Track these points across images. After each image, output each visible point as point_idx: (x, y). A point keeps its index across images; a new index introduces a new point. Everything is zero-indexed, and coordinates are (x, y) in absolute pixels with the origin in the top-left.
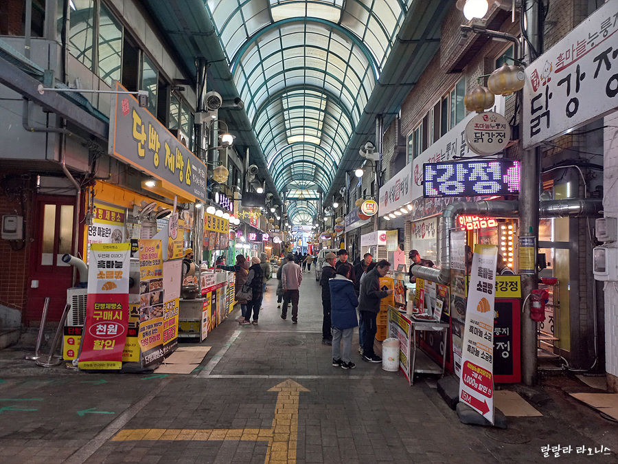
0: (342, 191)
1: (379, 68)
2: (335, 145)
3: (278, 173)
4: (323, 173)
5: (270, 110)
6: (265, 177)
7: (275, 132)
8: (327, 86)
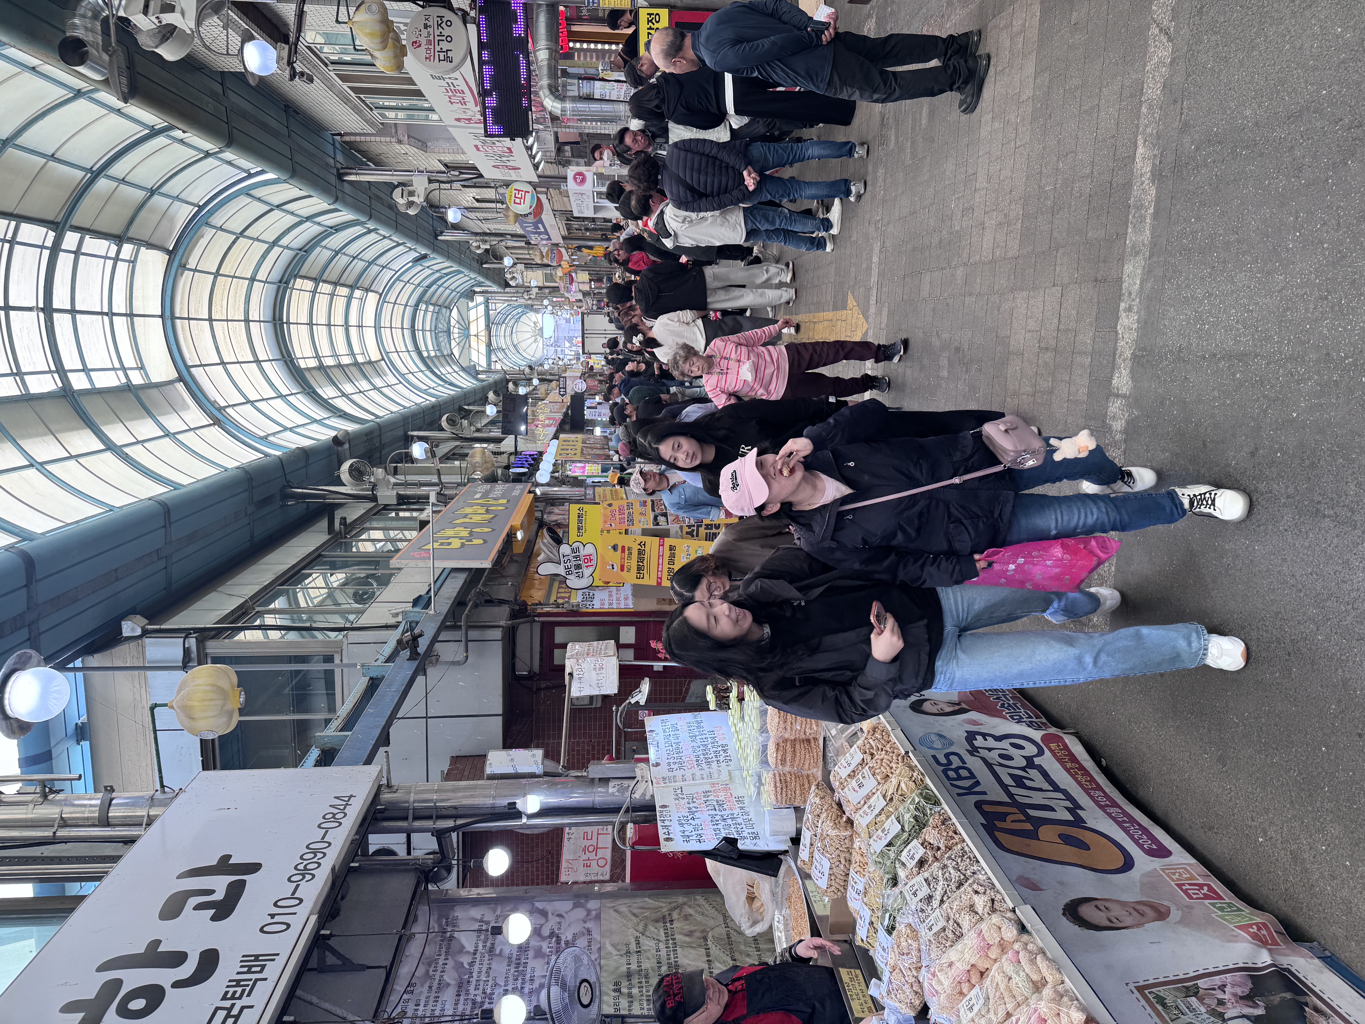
0: (479, 247)
1: (250, 176)
2: (382, 261)
3: (442, 383)
4: (434, 287)
5: (327, 392)
6: (456, 406)
7: (364, 385)
8: (275, 276)
